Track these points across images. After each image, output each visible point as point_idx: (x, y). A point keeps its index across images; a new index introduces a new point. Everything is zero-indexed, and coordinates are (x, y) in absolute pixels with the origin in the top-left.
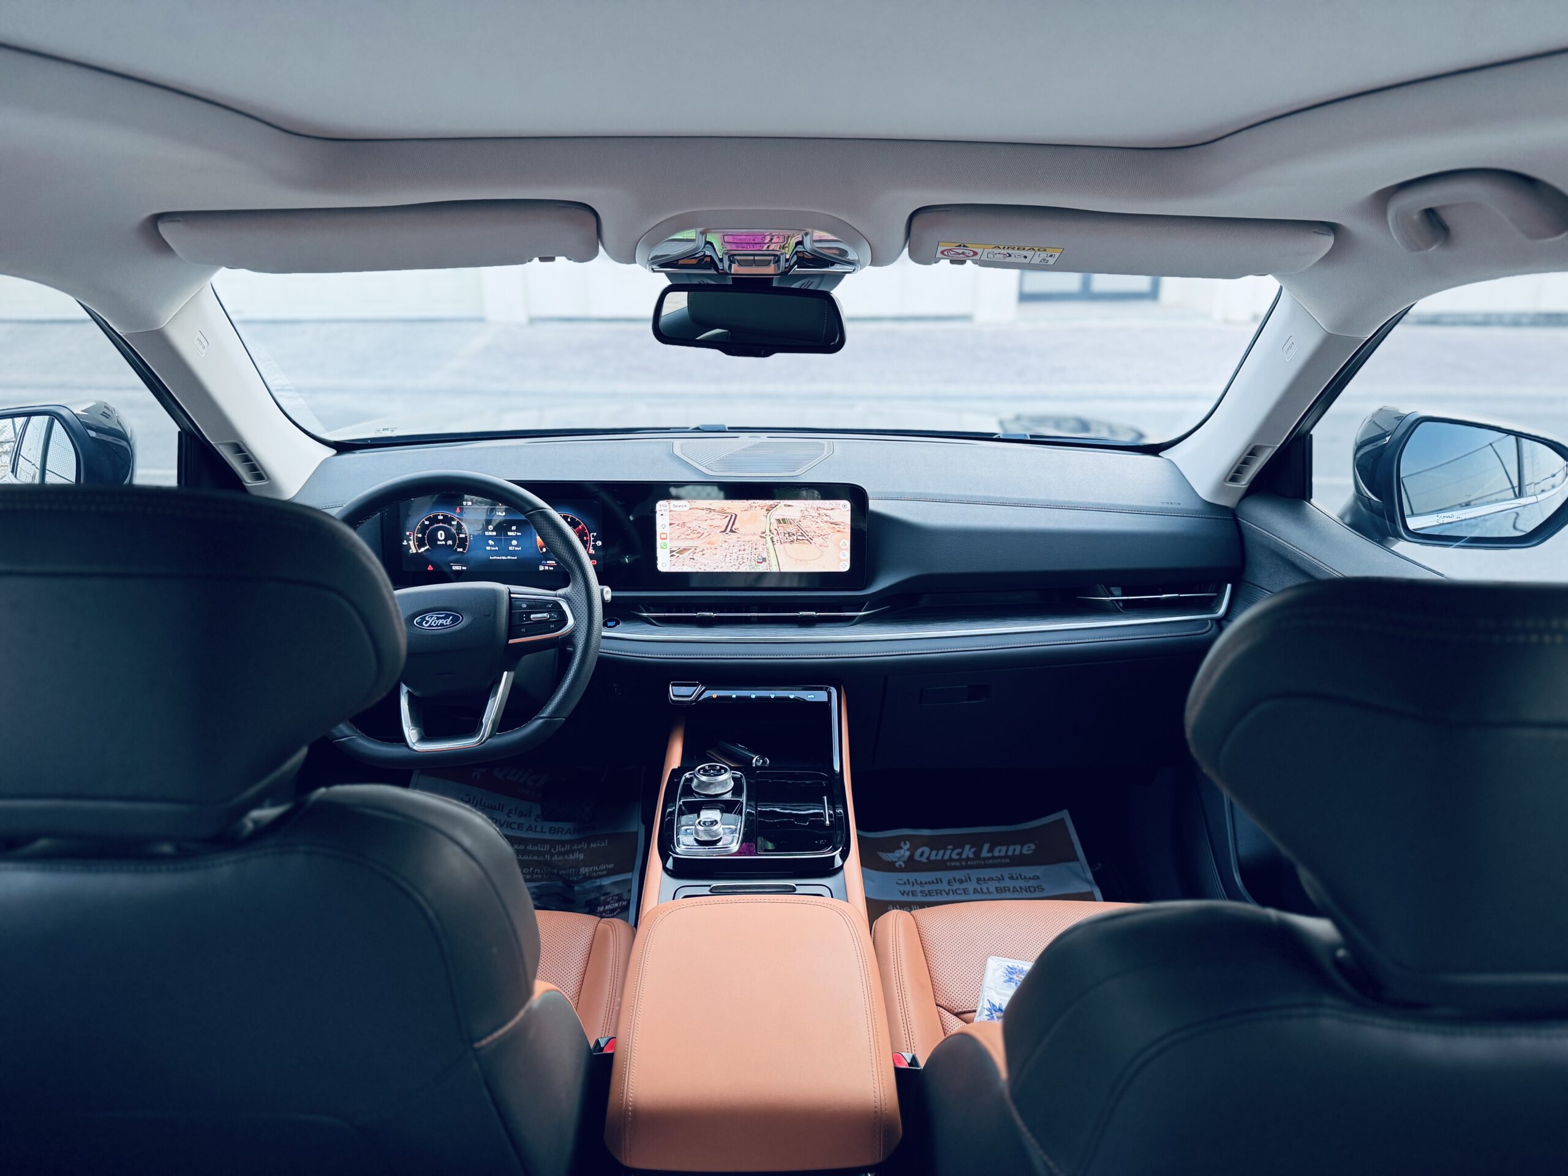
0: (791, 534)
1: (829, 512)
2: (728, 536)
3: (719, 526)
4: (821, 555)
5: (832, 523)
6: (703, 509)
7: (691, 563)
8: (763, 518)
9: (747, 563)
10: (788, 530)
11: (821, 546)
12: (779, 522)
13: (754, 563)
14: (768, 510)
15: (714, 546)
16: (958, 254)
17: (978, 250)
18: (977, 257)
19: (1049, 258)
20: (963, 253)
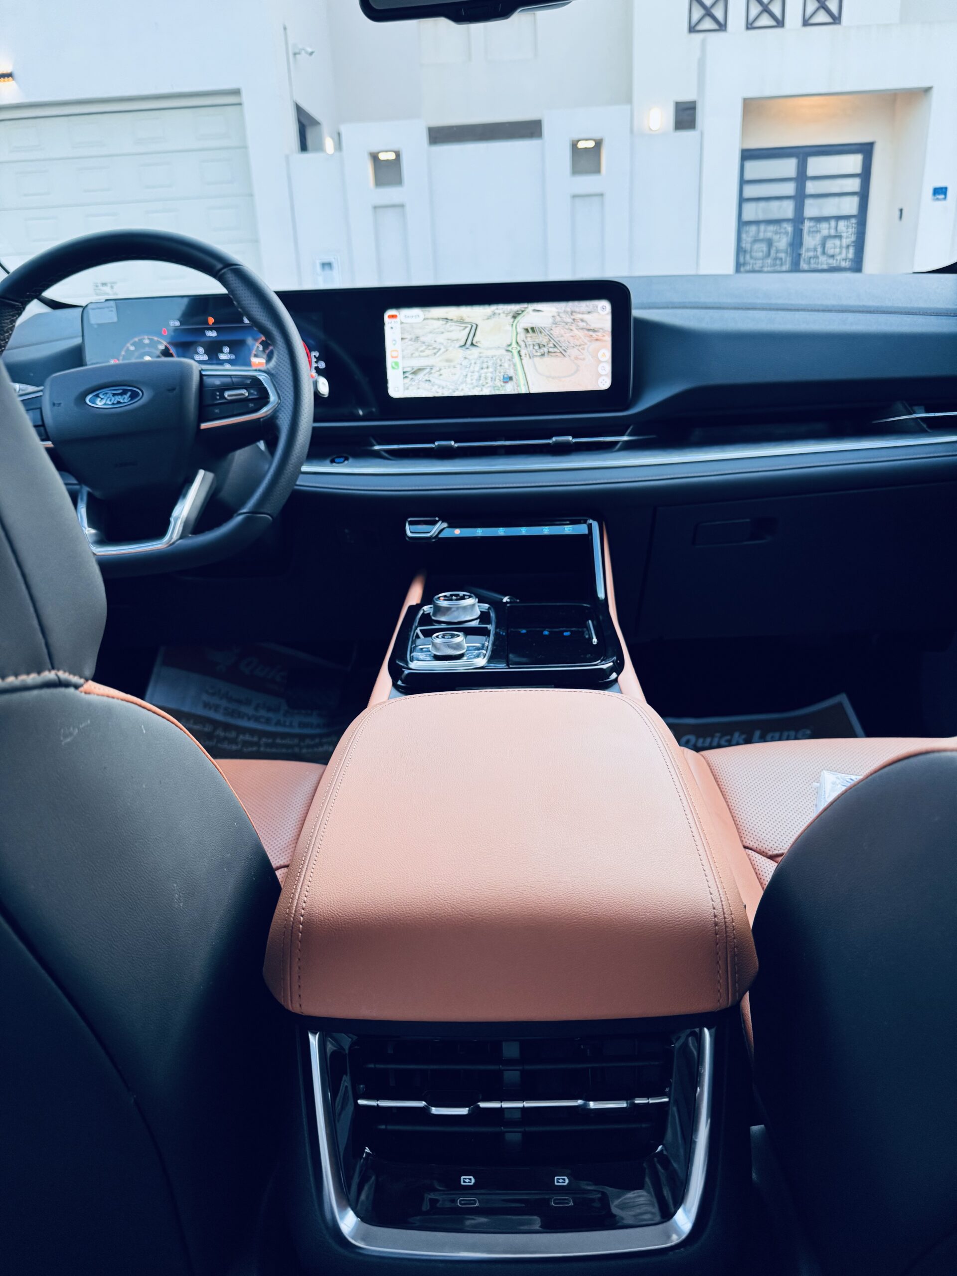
0: (541, 346)
1: (586, 317)
2: (468, 352)
3: (457, 340)
4: (577, 371)
5: (589, 330)
6: (438, 319)
7: (427, 385)
8: (509, 328)
9: (491, 384)
10: (538, 341)
11: (577, 358)
12: (527, 330)
13: (499, 383)
14: (514, 317)
15: (452, 364)
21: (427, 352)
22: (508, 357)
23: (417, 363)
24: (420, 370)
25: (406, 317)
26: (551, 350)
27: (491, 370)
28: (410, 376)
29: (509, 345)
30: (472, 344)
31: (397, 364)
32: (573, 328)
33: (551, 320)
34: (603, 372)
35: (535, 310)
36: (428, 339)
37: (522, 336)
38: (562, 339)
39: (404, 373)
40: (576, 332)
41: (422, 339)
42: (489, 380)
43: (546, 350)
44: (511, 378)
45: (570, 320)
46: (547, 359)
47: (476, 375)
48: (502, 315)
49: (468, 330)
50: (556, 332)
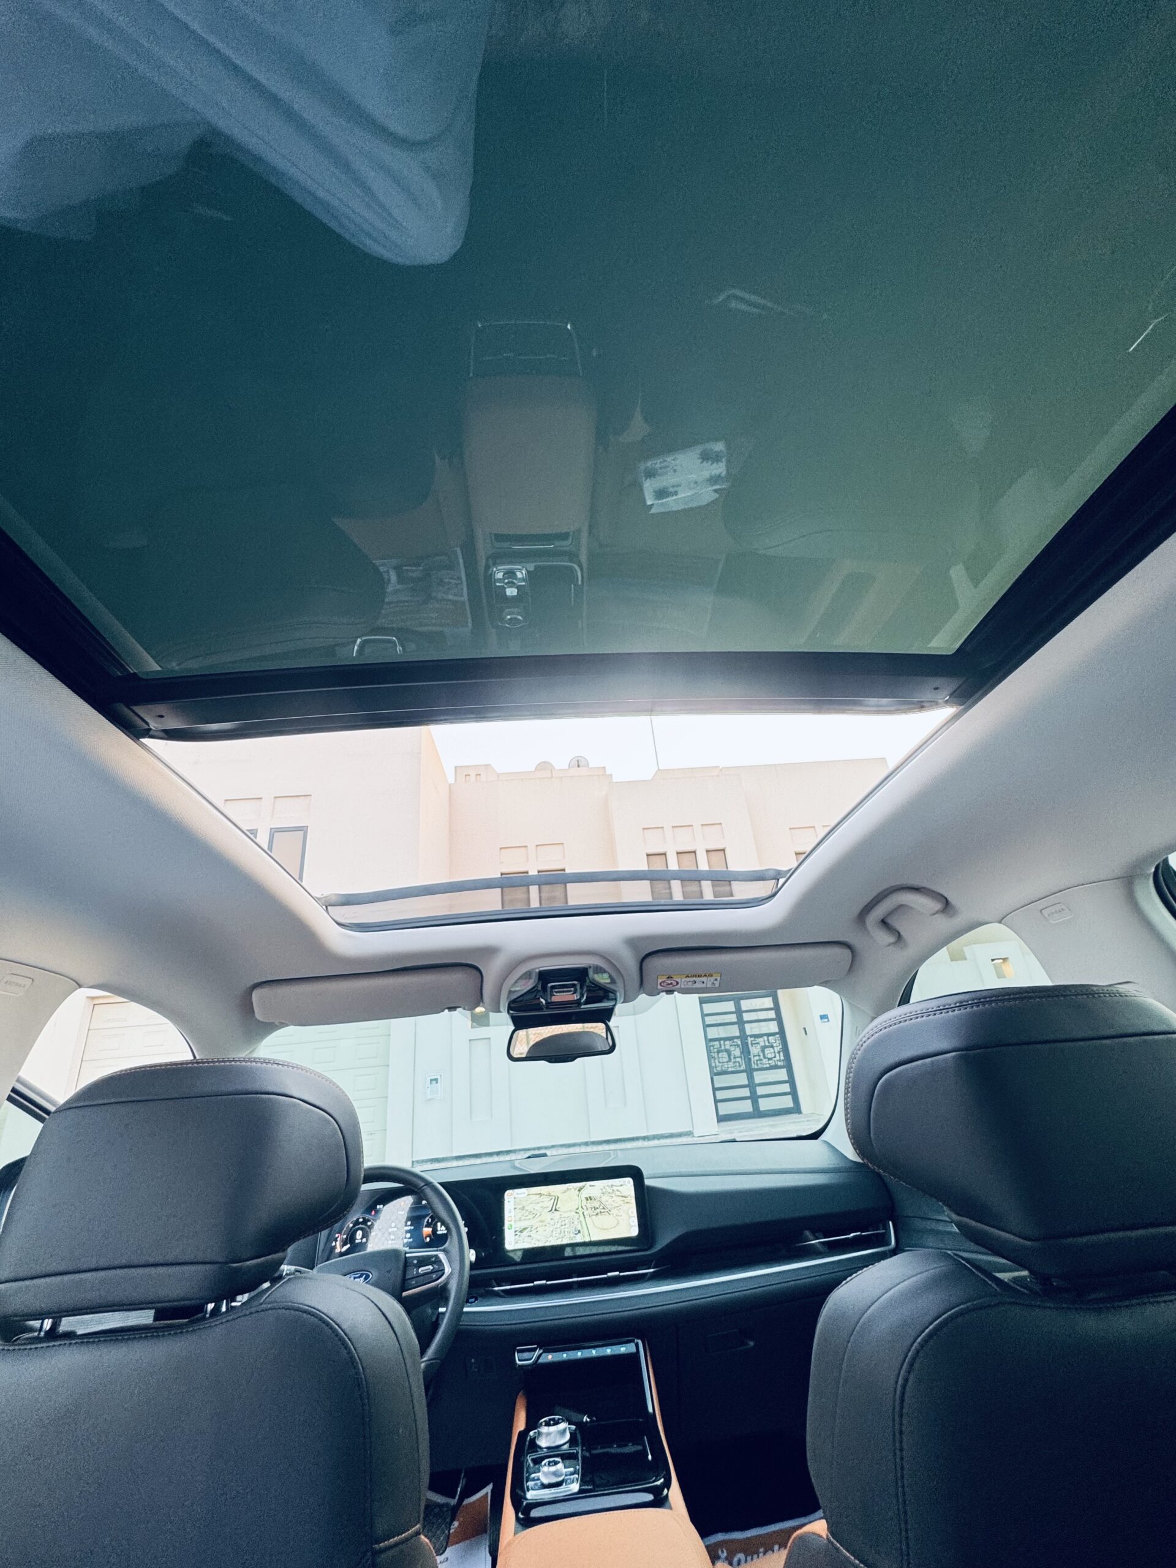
0: (596, 1208)
1: (620, 1188)
2: (553, 1215)
3: (547, 1207)
4: (618, 1224)
5: (623, 1197)
6: (536, 1194)
7: (529, 1239)
8: (577, 1197)
9: (568, 1235)
10: (594, 1205)
11: (617, 1215)
12: (587, 1199)
13: (572, 1235)
14: (579, 1191)
15: (544, 1224)
16: (669, 984)
17: (679, 980)
18: (678, 986)
19: (715, 982)
20: (671, 984)
21: (530, 1217)
22: (577, 1217)
23: (523, 1225)
24: (525, 1229)
25: (517, 1194)
26: (602, 1211)
27: (567, 1226)
28: (519, 1234)
29: (578, 1209)
30: (556, 1210)
31: (511, 1226)
32: (613, 1195)
33: (600, 1191)
34: (632, 1224)
35: (591, 1186)
36: (529, 1208)
37: (584, 1201)
38: (607, 1203)
39: (516, 1231)
40: (615, 1198)
41: (526, 1208)
42: (566, 1233)
43: (598, 1211)
44: (579, 1232)
45: (611, 1191)
46: (599, 1216)
47: (559, 1230)
48: (573, 1190)
49: (553, 1200)
50: (604, 1198)
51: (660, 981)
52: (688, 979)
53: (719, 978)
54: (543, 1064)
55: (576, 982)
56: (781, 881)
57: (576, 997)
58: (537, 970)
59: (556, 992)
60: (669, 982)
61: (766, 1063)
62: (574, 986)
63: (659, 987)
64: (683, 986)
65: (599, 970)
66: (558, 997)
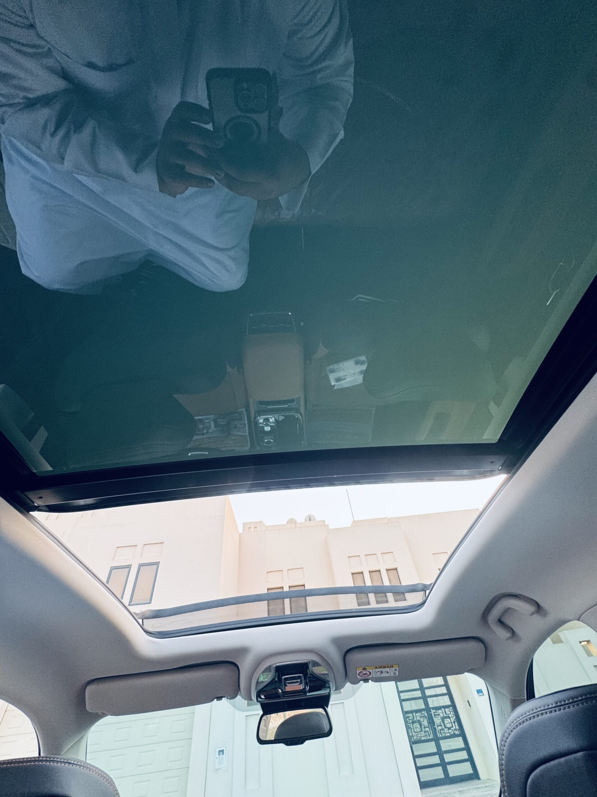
16: (364, 674)
17: (371, 671)
18: (371, 676)
19: (396, 672)
20: (366, 674)
51: (358, 672)
52: (377, 670)
53: (397, 669)
54: (282, 745)
55: (301, 675)
56: (428, 592)
57: (301, 687)
58: (274, 666)
59: (288, 683)
60: (364, 672)
61: (447, 733)
62: (300, 677)
63: (358, 677)
64: (374, 676)
65: (316, 664)
66: (290, 687)
